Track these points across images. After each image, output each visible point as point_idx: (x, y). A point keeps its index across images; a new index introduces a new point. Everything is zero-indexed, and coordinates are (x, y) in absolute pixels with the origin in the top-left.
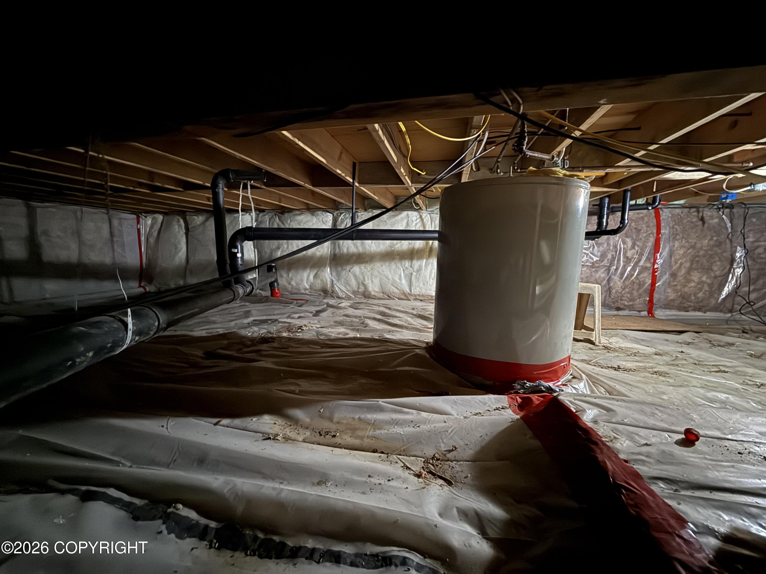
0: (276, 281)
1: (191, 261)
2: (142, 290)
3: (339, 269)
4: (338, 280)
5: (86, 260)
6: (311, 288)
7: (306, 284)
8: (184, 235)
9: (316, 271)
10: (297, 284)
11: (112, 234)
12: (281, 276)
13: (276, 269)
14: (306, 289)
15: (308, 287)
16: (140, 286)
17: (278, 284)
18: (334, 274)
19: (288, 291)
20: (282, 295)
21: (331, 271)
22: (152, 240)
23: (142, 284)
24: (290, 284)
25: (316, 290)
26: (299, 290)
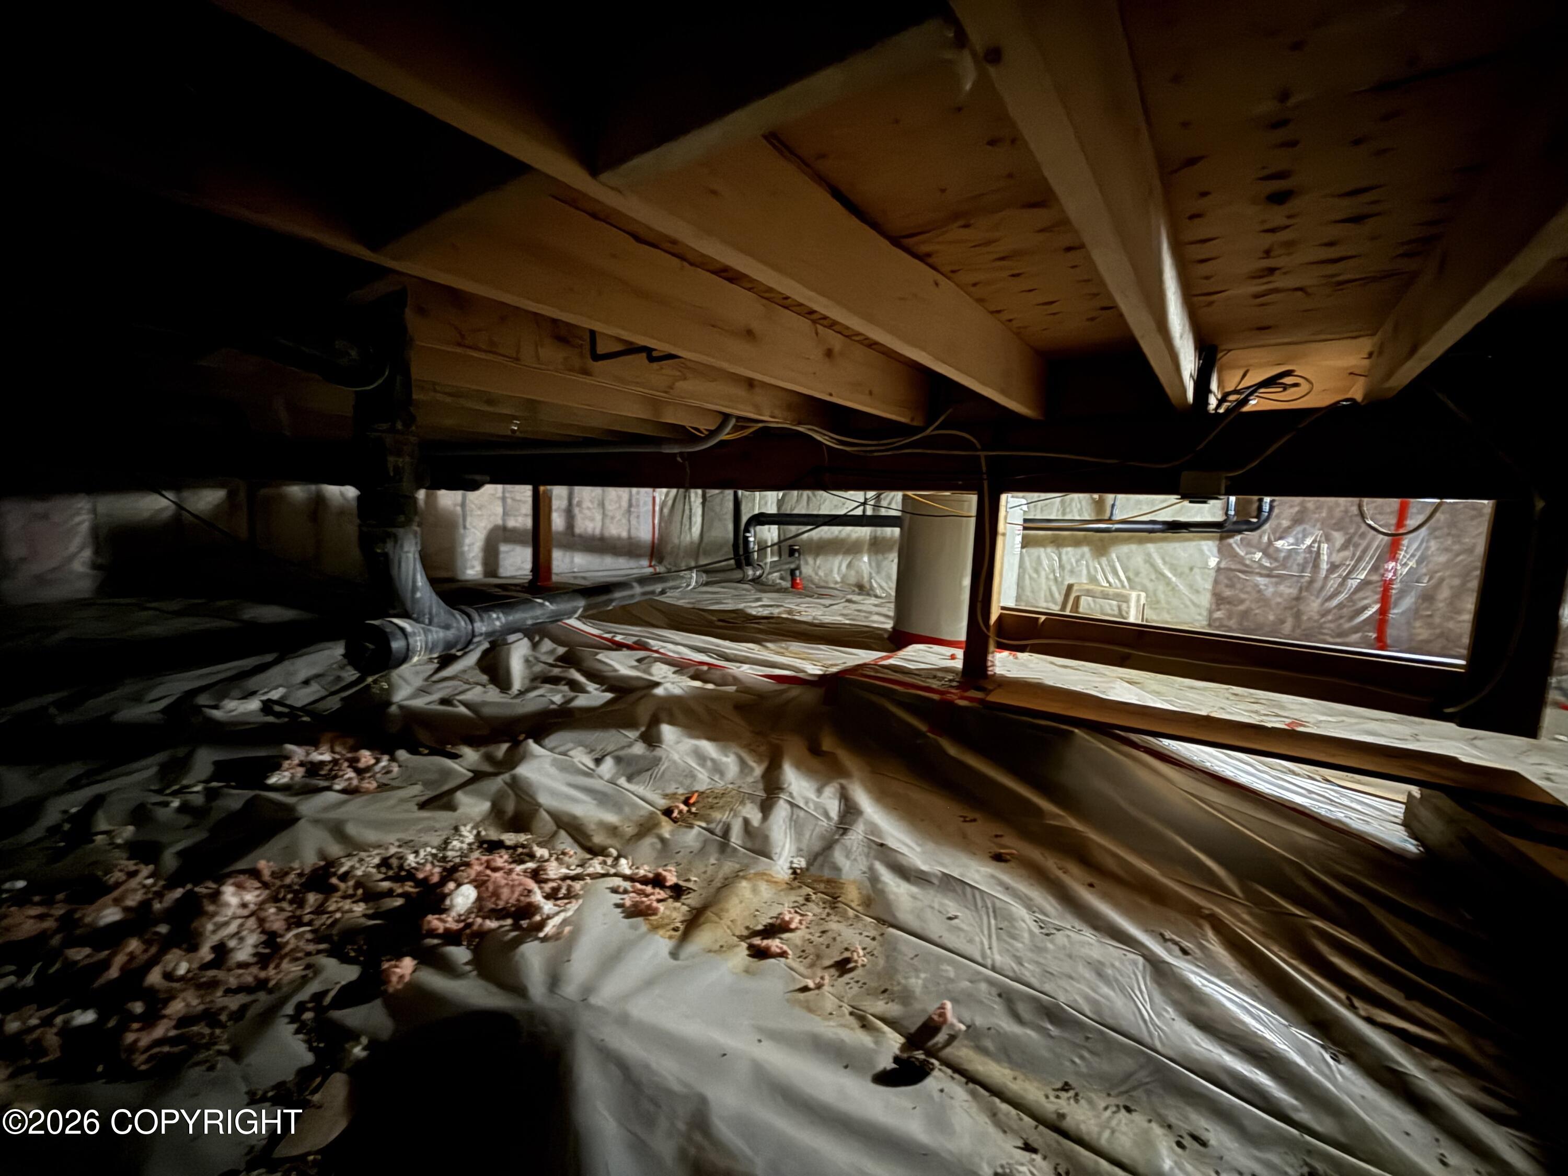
0: (798, 568)
1: (705, 540)
2: (651, 570)
3: (880, 557)
4: (878, 572)
5: (607, 534)
6: (842, 582)
7: (836, 576)
8: (701, 506)
9: (849, 560)
10: (826, 575)
11: (630, 505)
12: (807, 563)
13: (800, 554)
14: (836, 583)
15: (838, 579)
16: (650, 566)
17: (800, 573)
18: (874, 564)
19: (814, 584)
20: (804, 588)
21: (869, 560)
22: (666, 511)
23: (653, 563)
24: (817, 574)
25: (849, 585)
26: (827, 582)
